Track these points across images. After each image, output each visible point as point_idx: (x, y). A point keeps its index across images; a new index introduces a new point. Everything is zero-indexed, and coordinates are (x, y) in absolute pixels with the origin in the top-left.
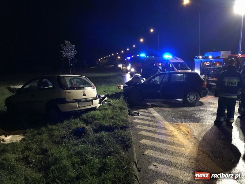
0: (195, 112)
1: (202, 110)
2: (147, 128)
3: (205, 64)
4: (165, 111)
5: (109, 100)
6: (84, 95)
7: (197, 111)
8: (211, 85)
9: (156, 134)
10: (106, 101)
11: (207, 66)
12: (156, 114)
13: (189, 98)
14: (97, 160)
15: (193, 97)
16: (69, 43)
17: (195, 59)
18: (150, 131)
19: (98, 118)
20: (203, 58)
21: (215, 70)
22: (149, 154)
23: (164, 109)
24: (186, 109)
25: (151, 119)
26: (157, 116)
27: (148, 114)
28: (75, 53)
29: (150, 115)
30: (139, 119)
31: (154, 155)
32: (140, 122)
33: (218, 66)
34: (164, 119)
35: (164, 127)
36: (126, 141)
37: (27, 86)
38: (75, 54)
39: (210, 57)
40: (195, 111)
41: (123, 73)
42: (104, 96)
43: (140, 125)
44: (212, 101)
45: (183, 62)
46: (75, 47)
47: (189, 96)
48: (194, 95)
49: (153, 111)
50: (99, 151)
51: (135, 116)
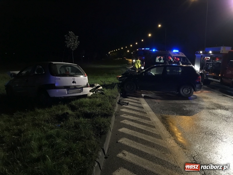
0: (186, 106)
1: (194, 104)
2: (131, 117)
3: (205, 59)
4: (155, 103)
5: (103, 89)
6: (74, 82)
7: (188, 104)
8: (209, 80)
9: (137, 124)
10: (99, 90)
11: (207, 61)
12: (145, 105)
13: (183, 91)
14: (65, 144)
15: (186, 91)
16: (72, 34)
17: (196, 54)
18: (132, 121)
19: (86, 105)
20: (203, 53)
21: (214, 65)
22: (123, 142)
23: (156, 101)
24: (177, 102)
25: (138, 110)
26: (146, 107)
27: (137, 105)
28: (79, 43)
29: (139, 105)
30: (127, 108)
31: (127, 144)
32: (127, 111)
33: (217, 62)
34: (151, 110)
35: (148, 117)
36: (102, 128)
37: (24, 72)
38: (78, 45)
39: (211, 52)
40: (186, 104)
41: (129, 66)
42: (98, 85)
43: (125, 115)
44: (207, 96)
45: (185, 56)
46: (78, 38)
47: (183, 89)
48: (188, 88)
49: (144, 102)
50: (71, 136)
51: (124, 106)
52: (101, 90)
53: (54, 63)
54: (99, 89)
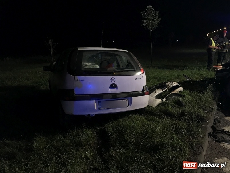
10: (175, 94)
42: (175, 84)
52: (179, 95)
53: (80, 49)
54: (175, 92)
